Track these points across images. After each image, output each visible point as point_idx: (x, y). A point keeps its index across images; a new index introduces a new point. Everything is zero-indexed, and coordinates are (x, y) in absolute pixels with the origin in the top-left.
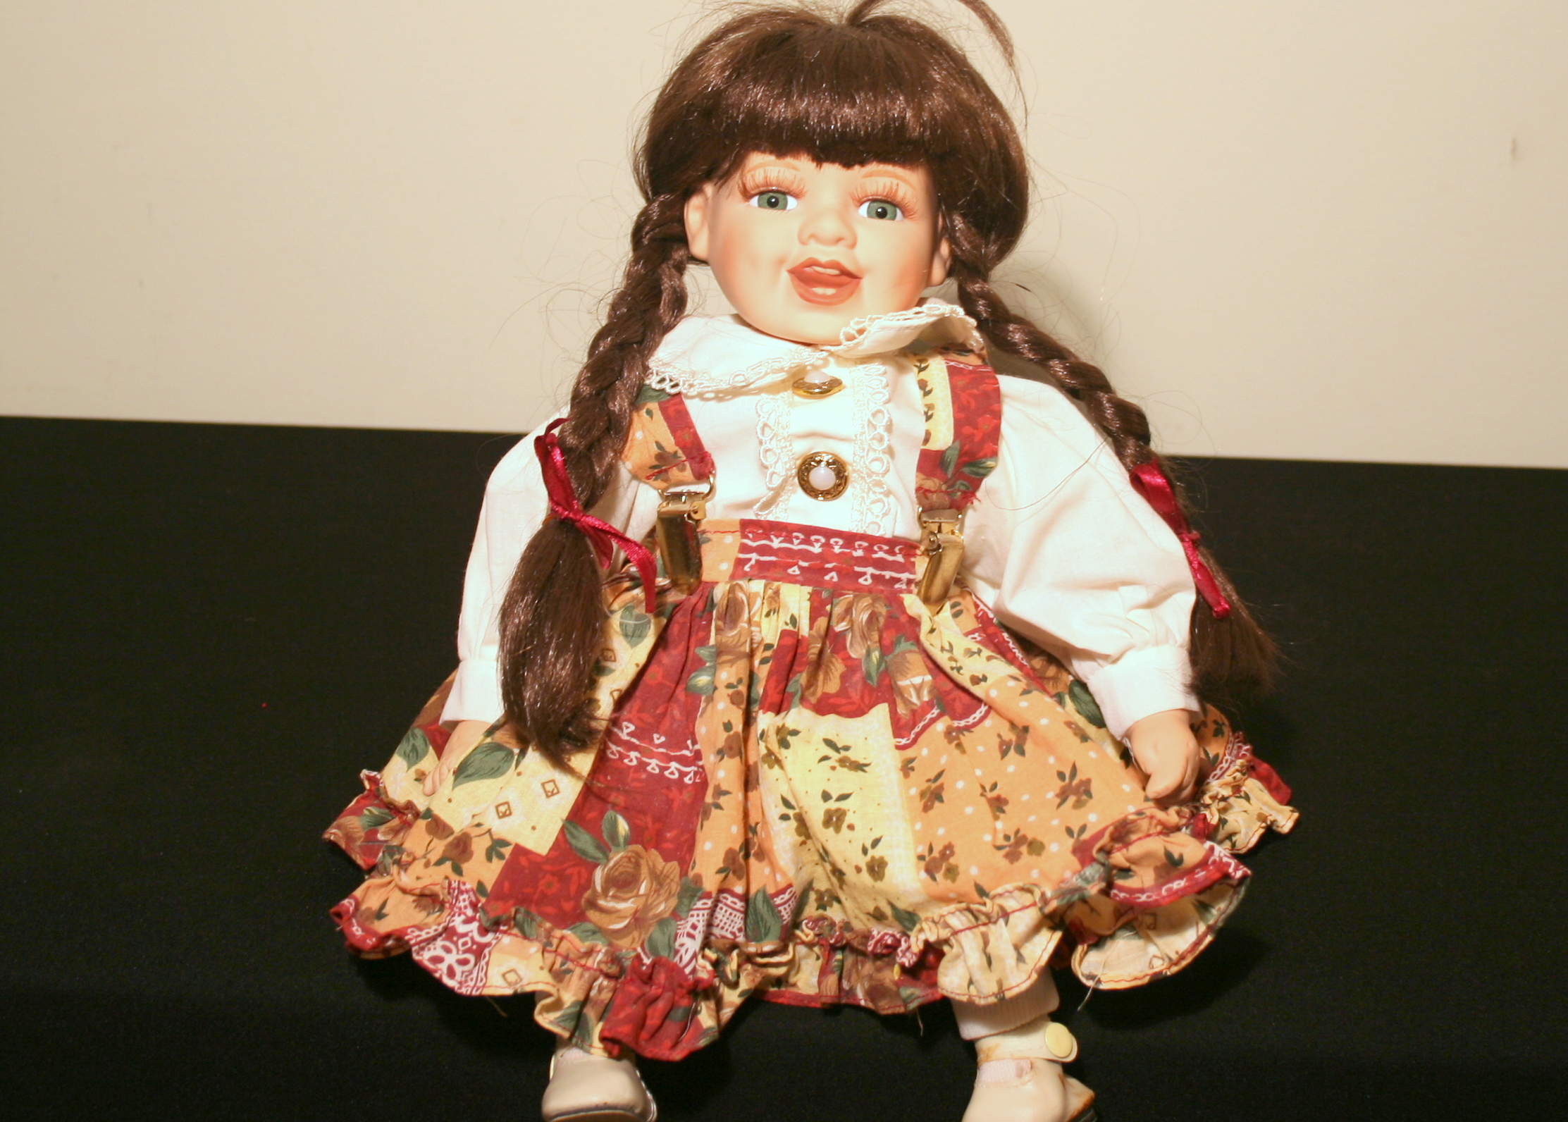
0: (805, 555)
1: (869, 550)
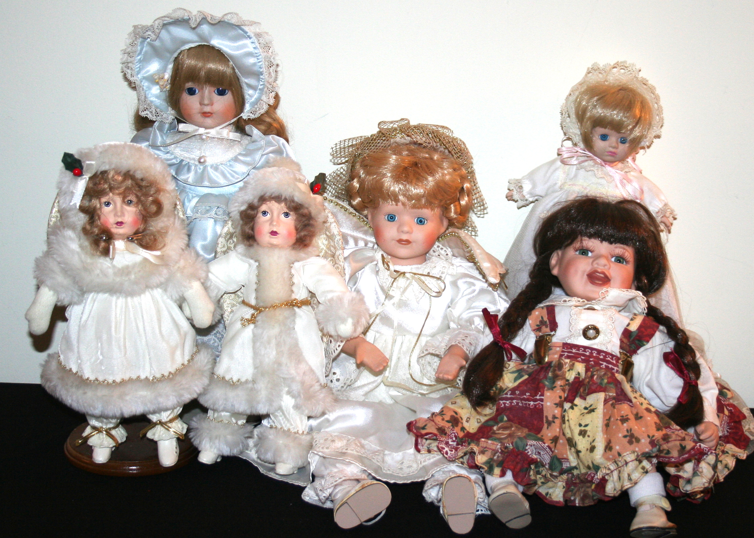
0: (584, 355)
1: (605, 357)
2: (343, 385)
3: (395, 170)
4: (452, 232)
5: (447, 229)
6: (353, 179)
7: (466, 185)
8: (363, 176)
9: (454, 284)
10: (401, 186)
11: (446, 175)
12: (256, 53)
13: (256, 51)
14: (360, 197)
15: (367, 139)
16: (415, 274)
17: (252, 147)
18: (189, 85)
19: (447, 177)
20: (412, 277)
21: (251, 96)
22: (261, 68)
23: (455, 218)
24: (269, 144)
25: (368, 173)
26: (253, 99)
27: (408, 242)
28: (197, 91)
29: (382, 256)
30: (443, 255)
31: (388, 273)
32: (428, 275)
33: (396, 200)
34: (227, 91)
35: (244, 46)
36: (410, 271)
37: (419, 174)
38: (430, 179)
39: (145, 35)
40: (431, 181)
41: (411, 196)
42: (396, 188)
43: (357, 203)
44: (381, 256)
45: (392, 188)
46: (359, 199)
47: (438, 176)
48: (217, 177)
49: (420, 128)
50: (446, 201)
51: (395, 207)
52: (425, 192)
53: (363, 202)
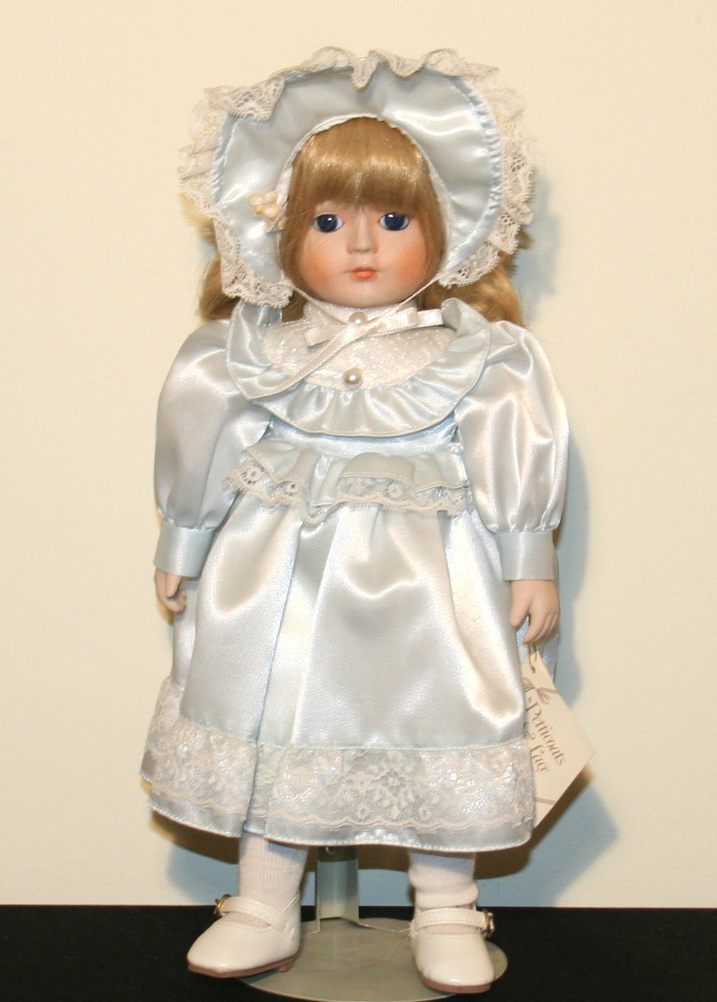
12: (489, 137)
13: (488, 132)
17: (458, 347)
18: (325, 208)
21: (463, 234)
22: (497, 170)
24: (495, 340)
26: (468, 241)
28: (340, 223)
34: (406, 221)
35: (461, 121)
39: (241, 108)
48: (387, 414)
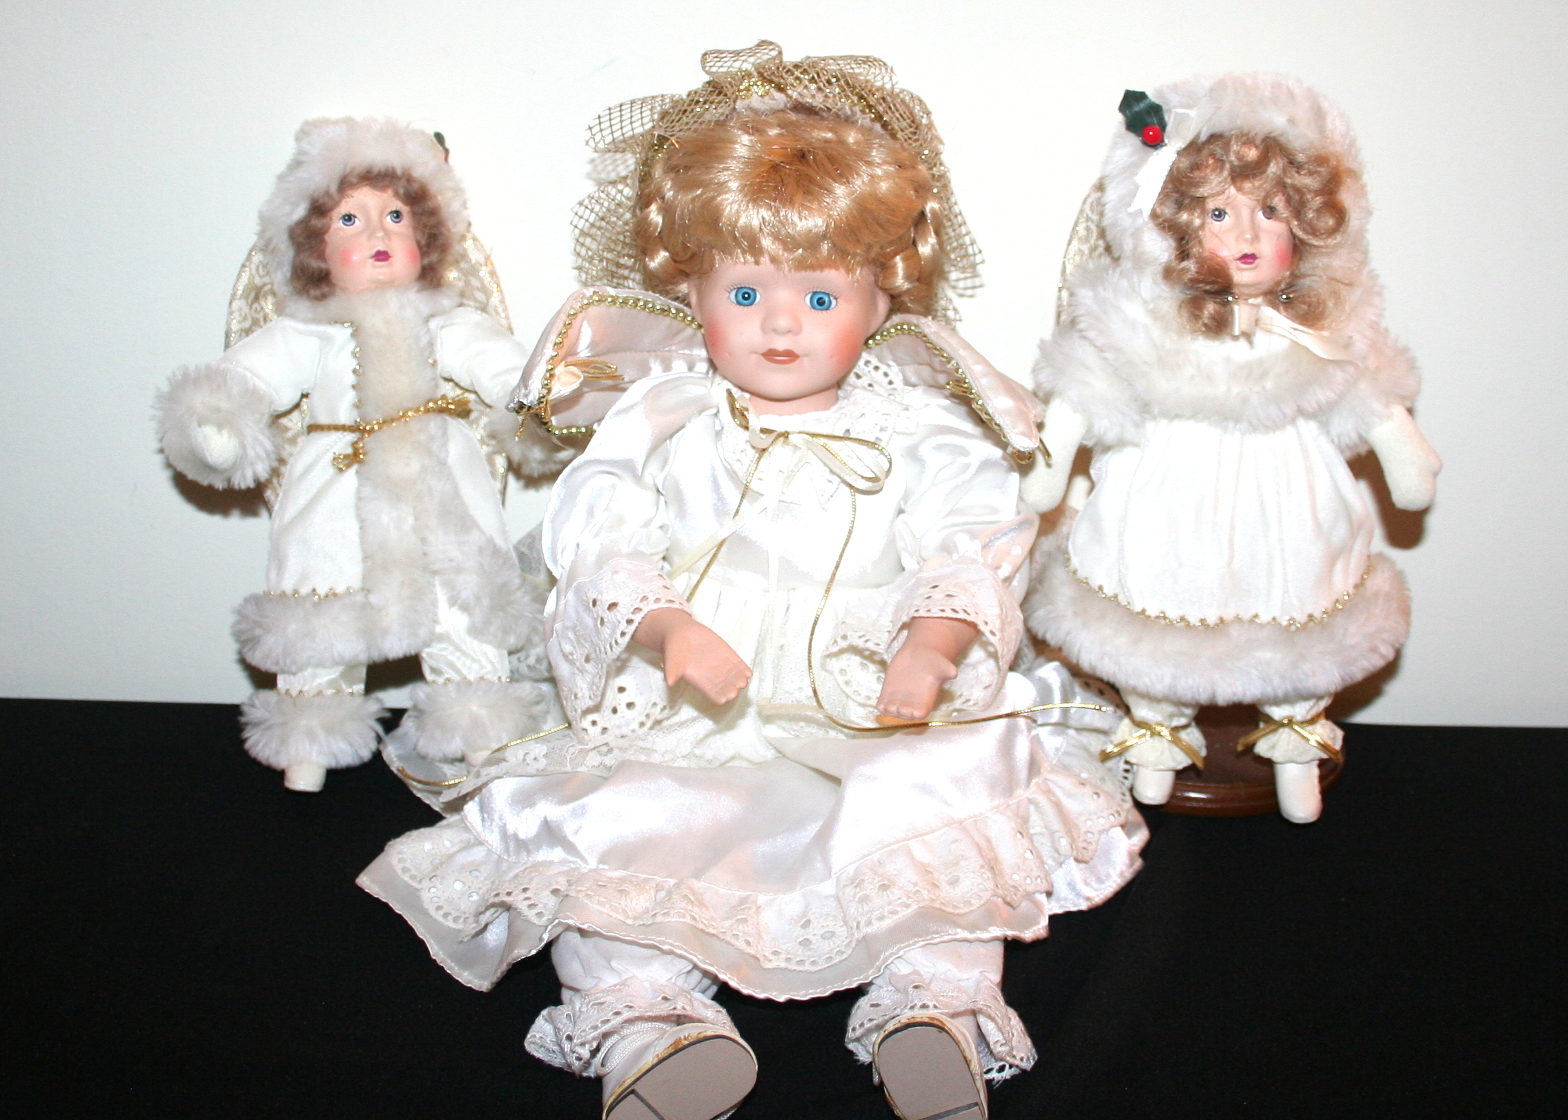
2: (643, 719)
3: (748, 174)
4: (902, 325)
5: (888, 317)
6: (648, 205)
7: (931, 206)
8: (669, 194)
9: (913, 453)
10: (765, 213)
11: (879, 178)
14: (666, 249)
15: (676, 103)
16: (813, 435)
19: (884, 186)
20: (807, 442)
23: (908, 291)
25: (682, 187)
27: (791, 356)
29: (729, 392)
30: (880, 385)
31: (745, 435)
32: (846, 437)
33: (755, 249)
36: (801, 430)
37: (811, 180)
38: (840, 190)
40: (841, 197)
41: (792, 237)
42: (753, 217)
43: (660, 265)
44: (725, 394)
45: (742, 221)
46: (663, 255)
47: (859, 183)
49: (811, 70)
50: (882, 248)
51: (753, 267)
52: (827, 227)
53: (676, 261)
